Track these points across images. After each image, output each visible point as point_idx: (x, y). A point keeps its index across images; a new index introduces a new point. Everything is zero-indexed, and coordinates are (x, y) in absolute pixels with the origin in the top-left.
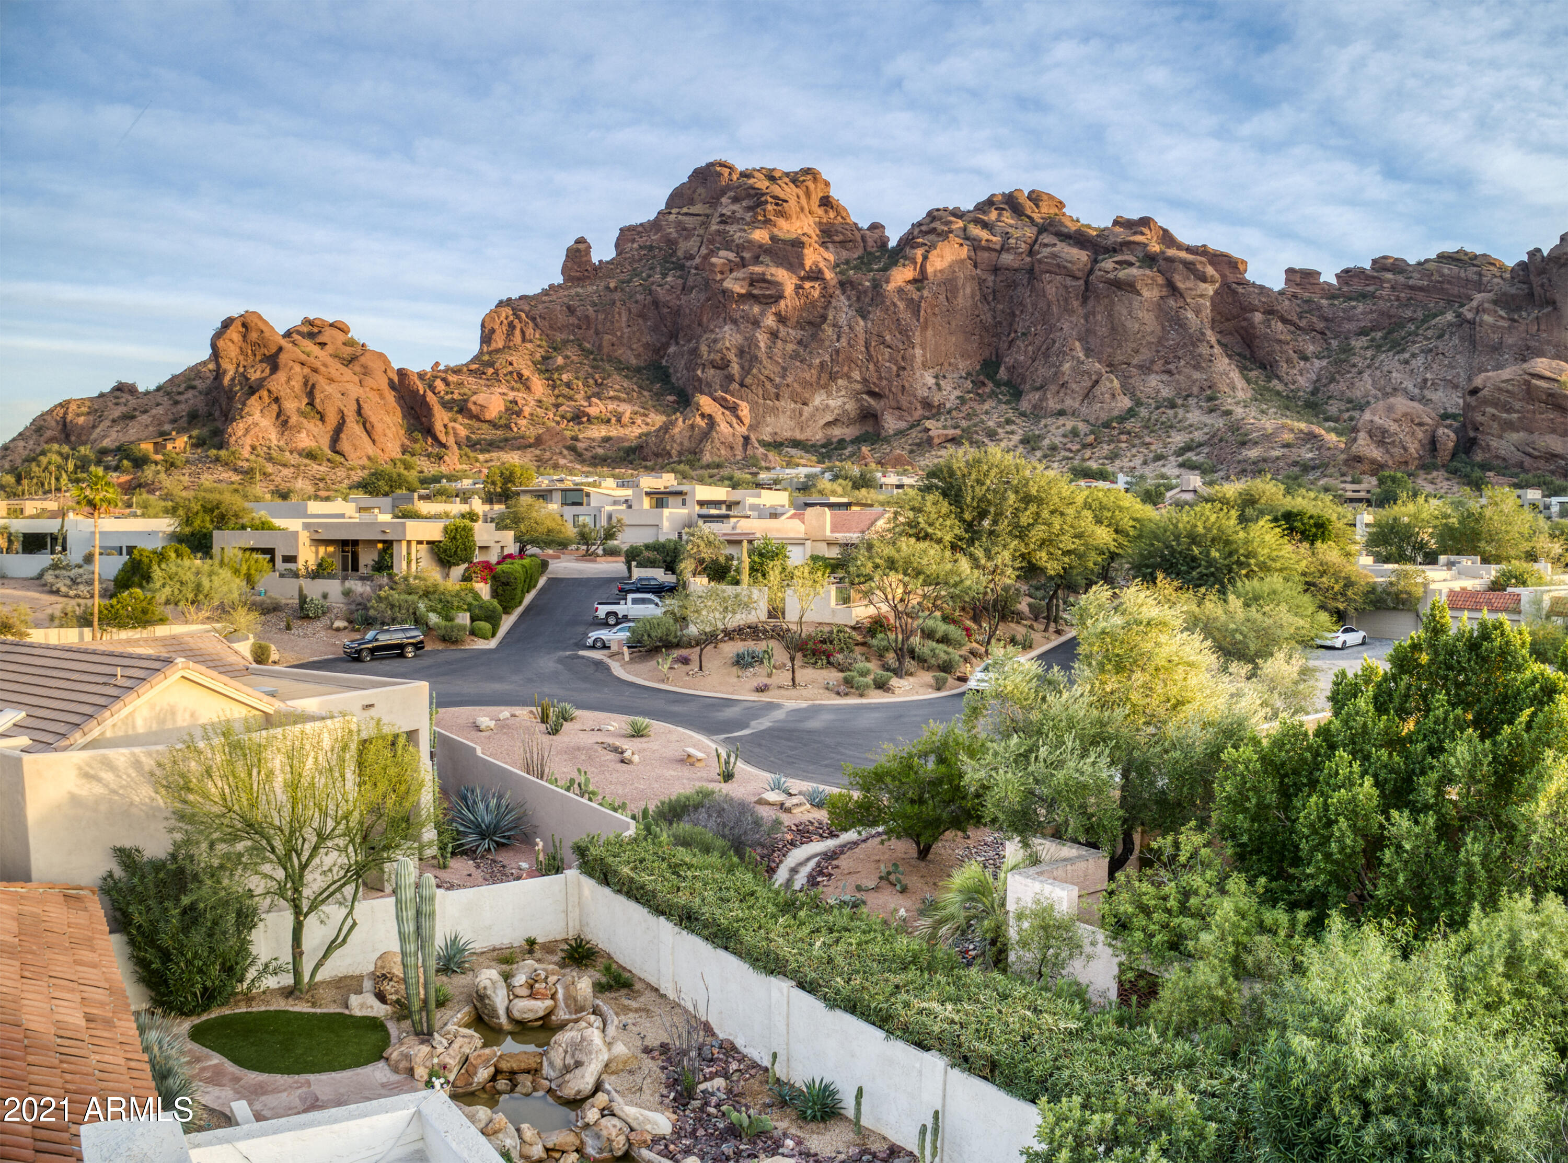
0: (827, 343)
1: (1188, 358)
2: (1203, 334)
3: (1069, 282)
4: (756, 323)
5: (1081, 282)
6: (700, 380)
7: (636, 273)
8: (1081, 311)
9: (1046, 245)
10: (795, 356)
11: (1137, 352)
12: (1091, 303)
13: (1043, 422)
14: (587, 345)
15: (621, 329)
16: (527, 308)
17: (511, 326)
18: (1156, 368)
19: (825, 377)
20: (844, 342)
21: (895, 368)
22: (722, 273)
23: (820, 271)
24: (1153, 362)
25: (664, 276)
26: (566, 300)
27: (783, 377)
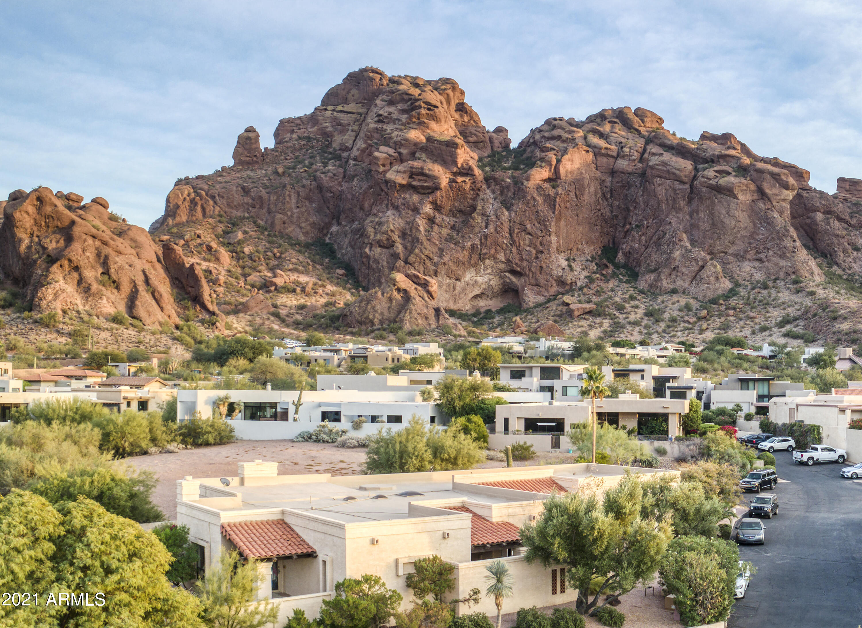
0: (477, 229)
1: (775, 249)
2: (787, 231)
3: (677, 185)
4: (416, 210)
5: (687, 186)
6: (368, 257)
7: (298, 161)
8: (687, 209)
9: (654, 154)
10: (450, 239)
11: (733, 243)
12: (695, 203)
13: (660, 299)
14: (261, 223)
15: (291, 209)
16: (206, 187)
17: (193, 202)
18: (748, 256)
19: (475, 257)
20: (491, 228)
21: (534, 252)
22: (384, 165)
23: (470, 168)
24: (746, 252)
25: (325, 164)
26: (240, 182)
27: (441, 257)
